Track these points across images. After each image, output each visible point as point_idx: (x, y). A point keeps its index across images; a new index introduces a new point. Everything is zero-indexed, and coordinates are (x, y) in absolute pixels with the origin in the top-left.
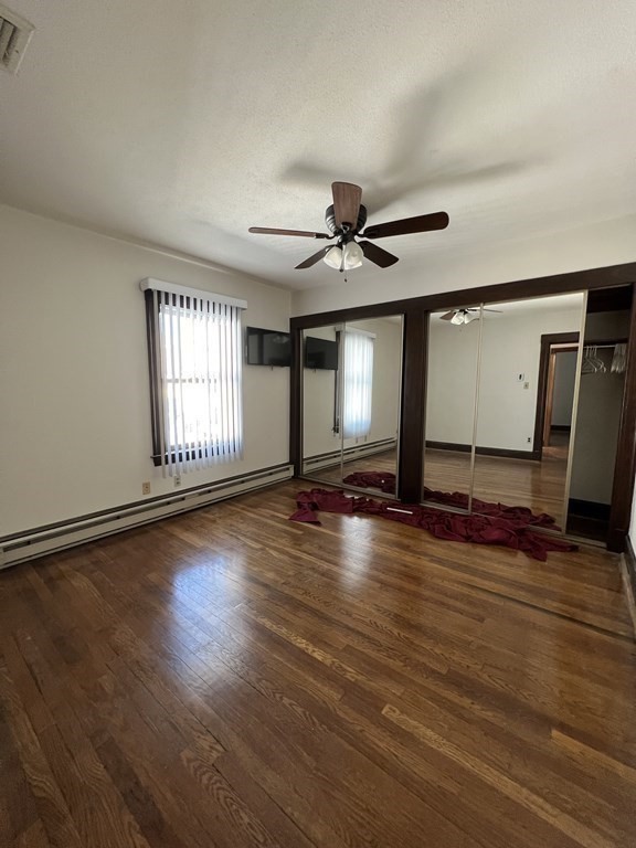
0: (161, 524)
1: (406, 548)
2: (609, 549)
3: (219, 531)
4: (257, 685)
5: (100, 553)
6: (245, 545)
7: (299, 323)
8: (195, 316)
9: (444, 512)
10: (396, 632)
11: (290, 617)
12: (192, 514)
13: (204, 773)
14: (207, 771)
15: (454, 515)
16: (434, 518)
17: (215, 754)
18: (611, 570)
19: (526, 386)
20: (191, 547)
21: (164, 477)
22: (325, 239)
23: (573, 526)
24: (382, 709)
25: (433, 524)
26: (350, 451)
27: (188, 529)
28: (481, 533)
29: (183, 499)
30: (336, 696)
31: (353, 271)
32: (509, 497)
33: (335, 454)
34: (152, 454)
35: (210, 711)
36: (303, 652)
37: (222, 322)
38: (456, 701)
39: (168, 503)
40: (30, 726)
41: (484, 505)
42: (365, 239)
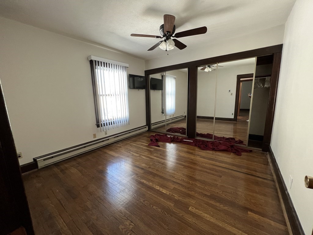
0: (101, 149)
1: (191, 153)
2: (263, 151)
3: (123, 150)
4: (143, 203)
5: (79, 160)
6: (133, 155)
7: (148, 73)
8: (109, 70)
9: (204, 141)
10: (191, 182)
11: (152, 179)
12: (112, 145)
13: (128, 233)
14: (129, 232)
15: (207, 141)
16: (201, 143)
17: (131, 226)
18: (264, 158)
19: (232, 94)
20: (113, 156)
21: (101, 132)
22: (160, 38)
23: (250, 143)
24: (189, 208)
25: (201, 145)
26: (168, 120)
27: (111, 150)
28: (218, 147)
29: (108, 139)
30: (172, 205)
31: (170, 51)
32: (226, 134)
33: (163, 121)
34: (96, 123)
35: (128, 212)
36: (158, 191)
37: (120, 72)
38: (214, 204)
39: (103, 141)
40: (63, 221)
41: (218, 138)
42: (175, 38)
